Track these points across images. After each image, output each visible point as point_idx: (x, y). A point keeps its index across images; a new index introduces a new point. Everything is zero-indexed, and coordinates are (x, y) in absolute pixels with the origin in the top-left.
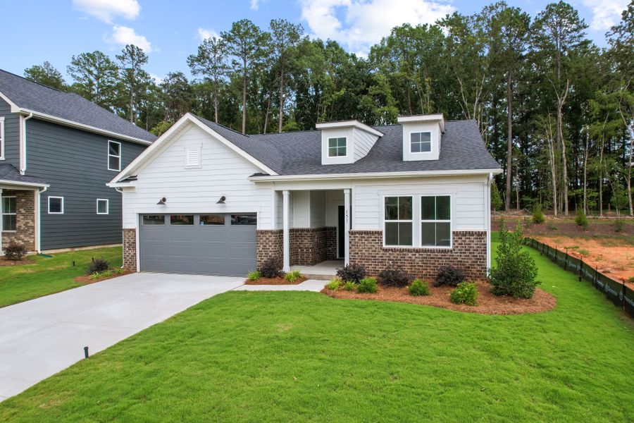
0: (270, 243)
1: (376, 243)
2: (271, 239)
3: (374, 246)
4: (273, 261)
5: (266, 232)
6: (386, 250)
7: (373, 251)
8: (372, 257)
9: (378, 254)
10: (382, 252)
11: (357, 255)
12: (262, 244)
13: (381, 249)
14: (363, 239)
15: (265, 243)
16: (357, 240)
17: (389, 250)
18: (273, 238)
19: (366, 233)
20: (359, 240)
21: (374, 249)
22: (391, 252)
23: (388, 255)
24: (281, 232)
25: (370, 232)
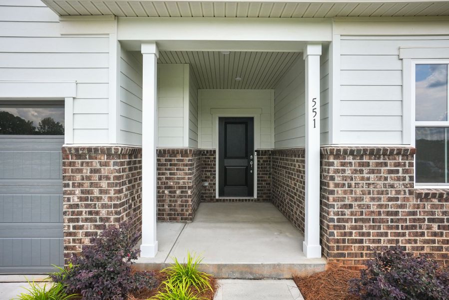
0: (104, 184)
1: (398, 179)
2: (105, 171)
3: (392, 186)
4: (113, 235)
5: (92, 152)
6: (427, 197)
7: (390, 199)
8: (388, 213)
9: (402, 206)
10: (413, 201)
11: (347, 211)
12: (80, 185)
13: (411, 193)
14: (366, 170)
15: (87, 183)
16: (348, 173)
17: (434, 195)
18: (112, 168)
19: (374, 153)
20: (355, 171)
21: (393, 194)
22: (436, 201)
23: (428, 208)
24: (136, 153)
25: (385, 150)
